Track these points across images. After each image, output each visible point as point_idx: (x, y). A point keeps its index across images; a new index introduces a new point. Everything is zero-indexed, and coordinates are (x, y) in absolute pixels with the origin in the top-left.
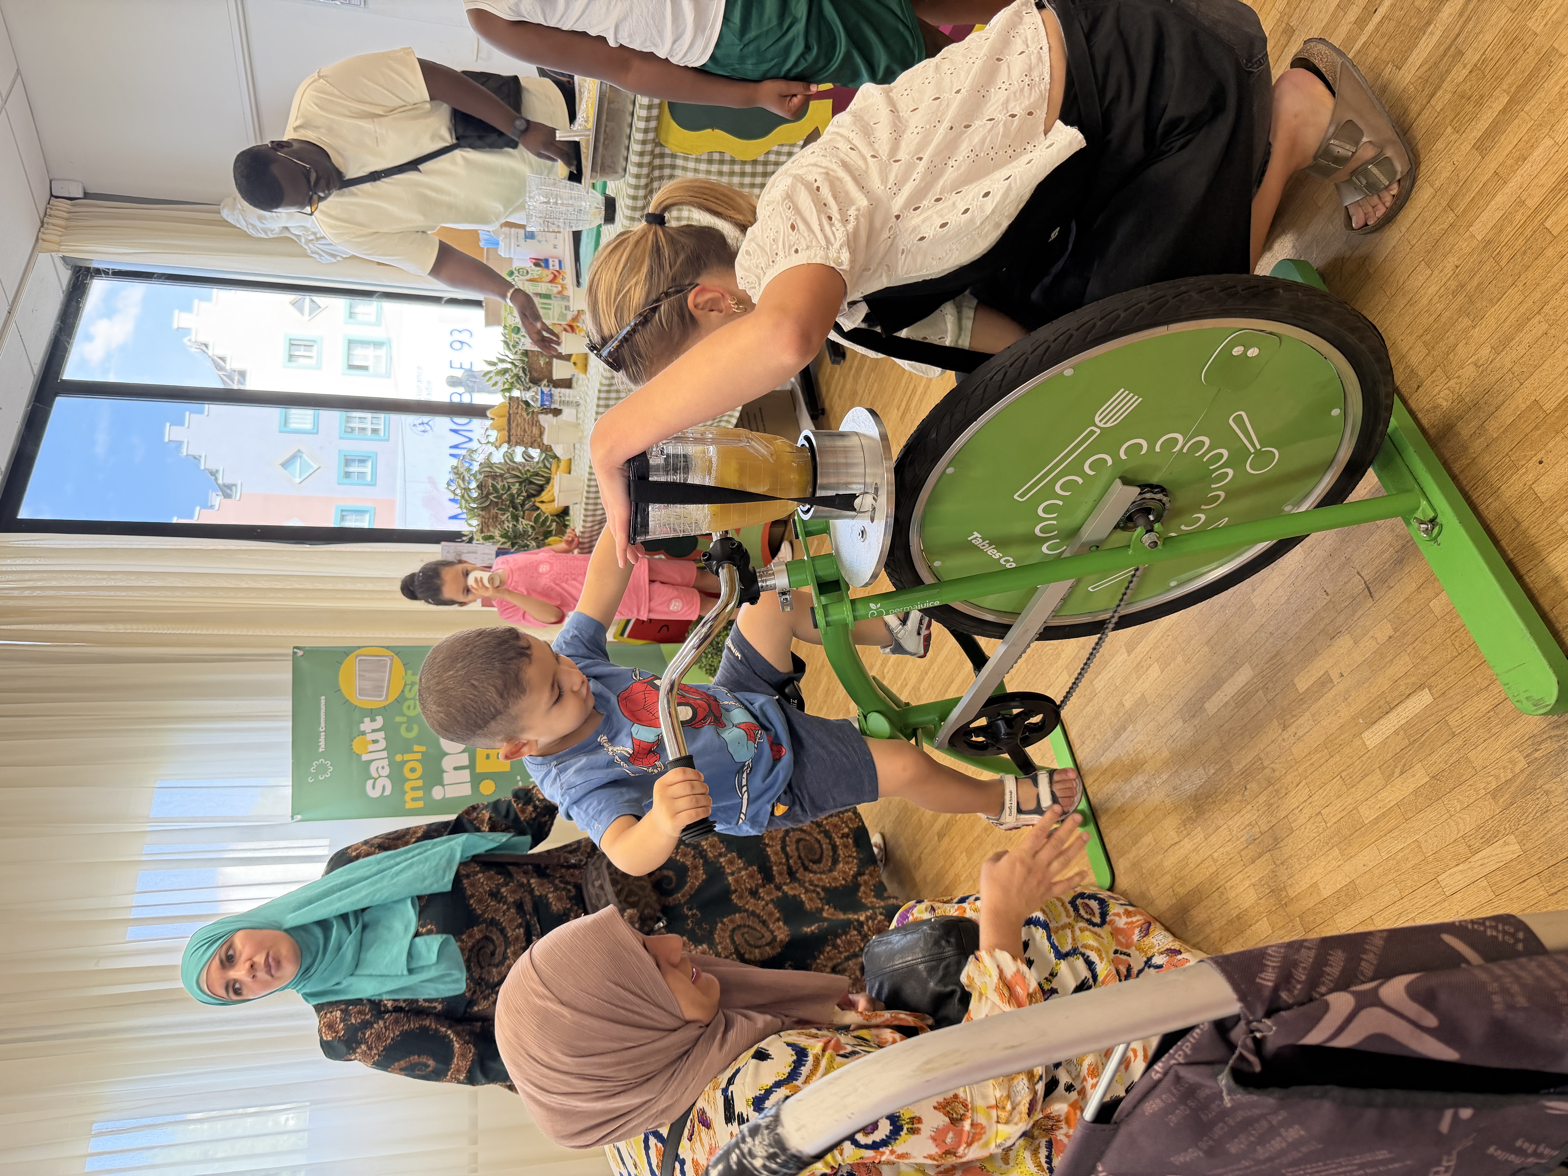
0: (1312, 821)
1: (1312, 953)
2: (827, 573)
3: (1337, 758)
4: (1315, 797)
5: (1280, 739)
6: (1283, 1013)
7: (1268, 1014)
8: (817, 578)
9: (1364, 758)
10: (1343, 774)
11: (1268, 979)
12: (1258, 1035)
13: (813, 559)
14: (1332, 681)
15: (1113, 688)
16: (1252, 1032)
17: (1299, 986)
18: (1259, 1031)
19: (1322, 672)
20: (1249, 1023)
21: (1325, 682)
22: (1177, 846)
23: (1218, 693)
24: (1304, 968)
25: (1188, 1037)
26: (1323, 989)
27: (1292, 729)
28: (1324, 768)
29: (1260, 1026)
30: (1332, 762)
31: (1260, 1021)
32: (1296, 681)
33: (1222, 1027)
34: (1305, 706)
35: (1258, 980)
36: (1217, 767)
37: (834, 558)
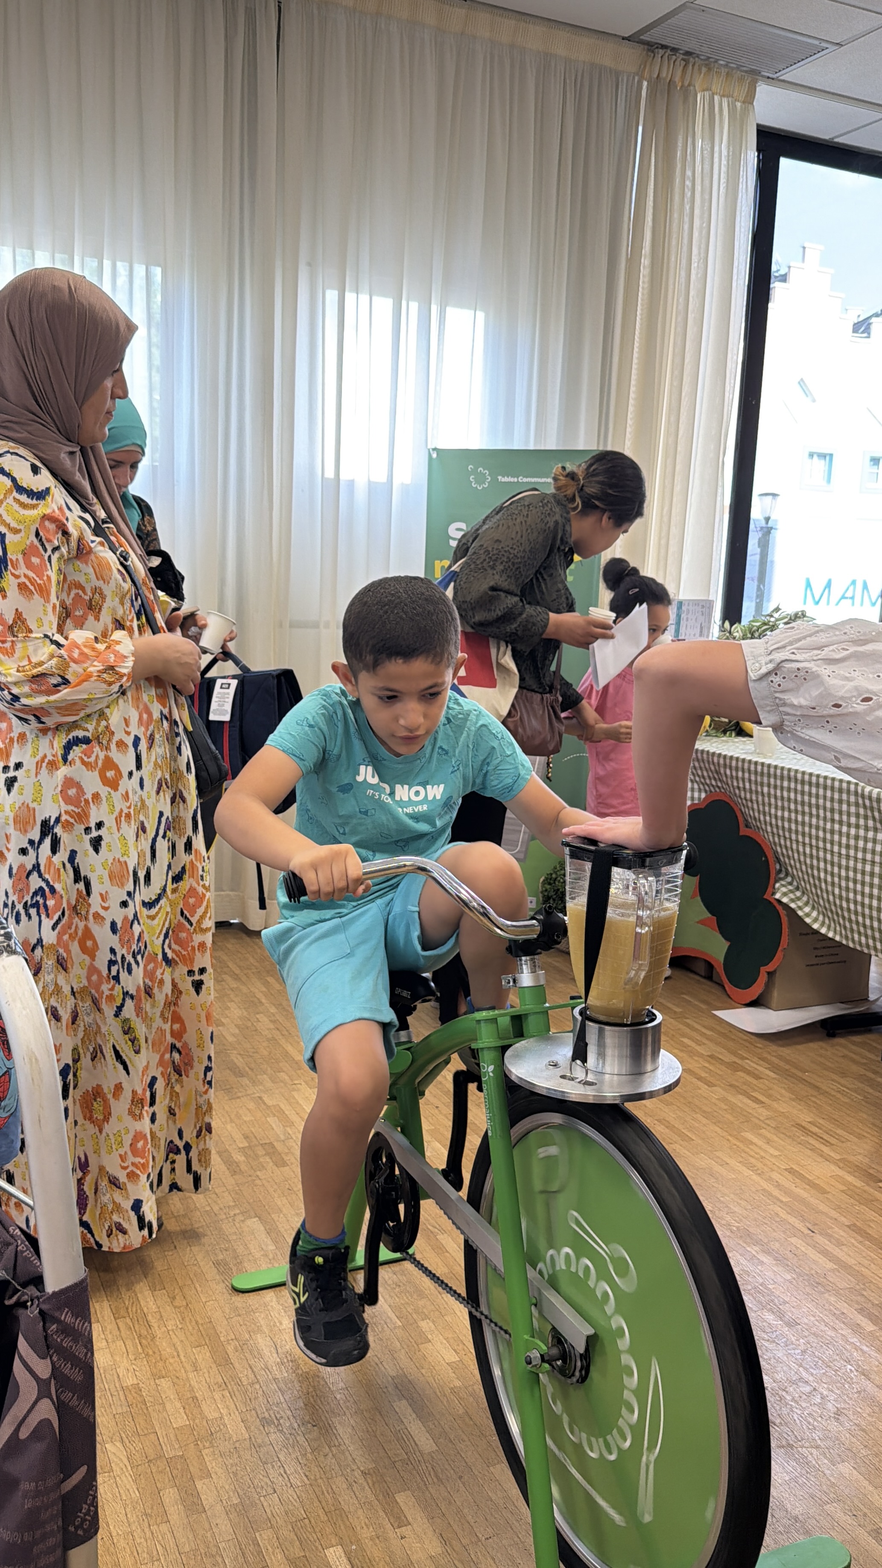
0: (270, 1483)
1: (82, 1356)
2: (531, 1024)
3: (324, 1518)
4: (291, 1491)
5: (355, 1467)
6: (41, 1324)
7: (42, 1312)
8: (526, 1015)
9: (317, 1544)
10: (307, 1521)
11: (66, 1317)
12: (29, 1304)
13: (545, 1012)
14: (399, 1527)
15: (443, 1312)
16: (32, 1300)
17: (59, 1340)
18: (32, 1304)
19: (410, 1519)
20: (38, 1298)
21: (400, 1521)
22: (274, 1351)
23: (414, 1416)
24: (71, 1347)
25: (36, 1256)
26: (55, 1358)
27: (361, 1481)
28: (316, 1503)
29: (35, 1306)
30: (321, 1512)
31: (38, 1306)
32: (409, 1493)
33: (38, 1281)
34: (381, 1497)
35: (67, 1309)
36: (341, 1402)
37: (544, 1034)
